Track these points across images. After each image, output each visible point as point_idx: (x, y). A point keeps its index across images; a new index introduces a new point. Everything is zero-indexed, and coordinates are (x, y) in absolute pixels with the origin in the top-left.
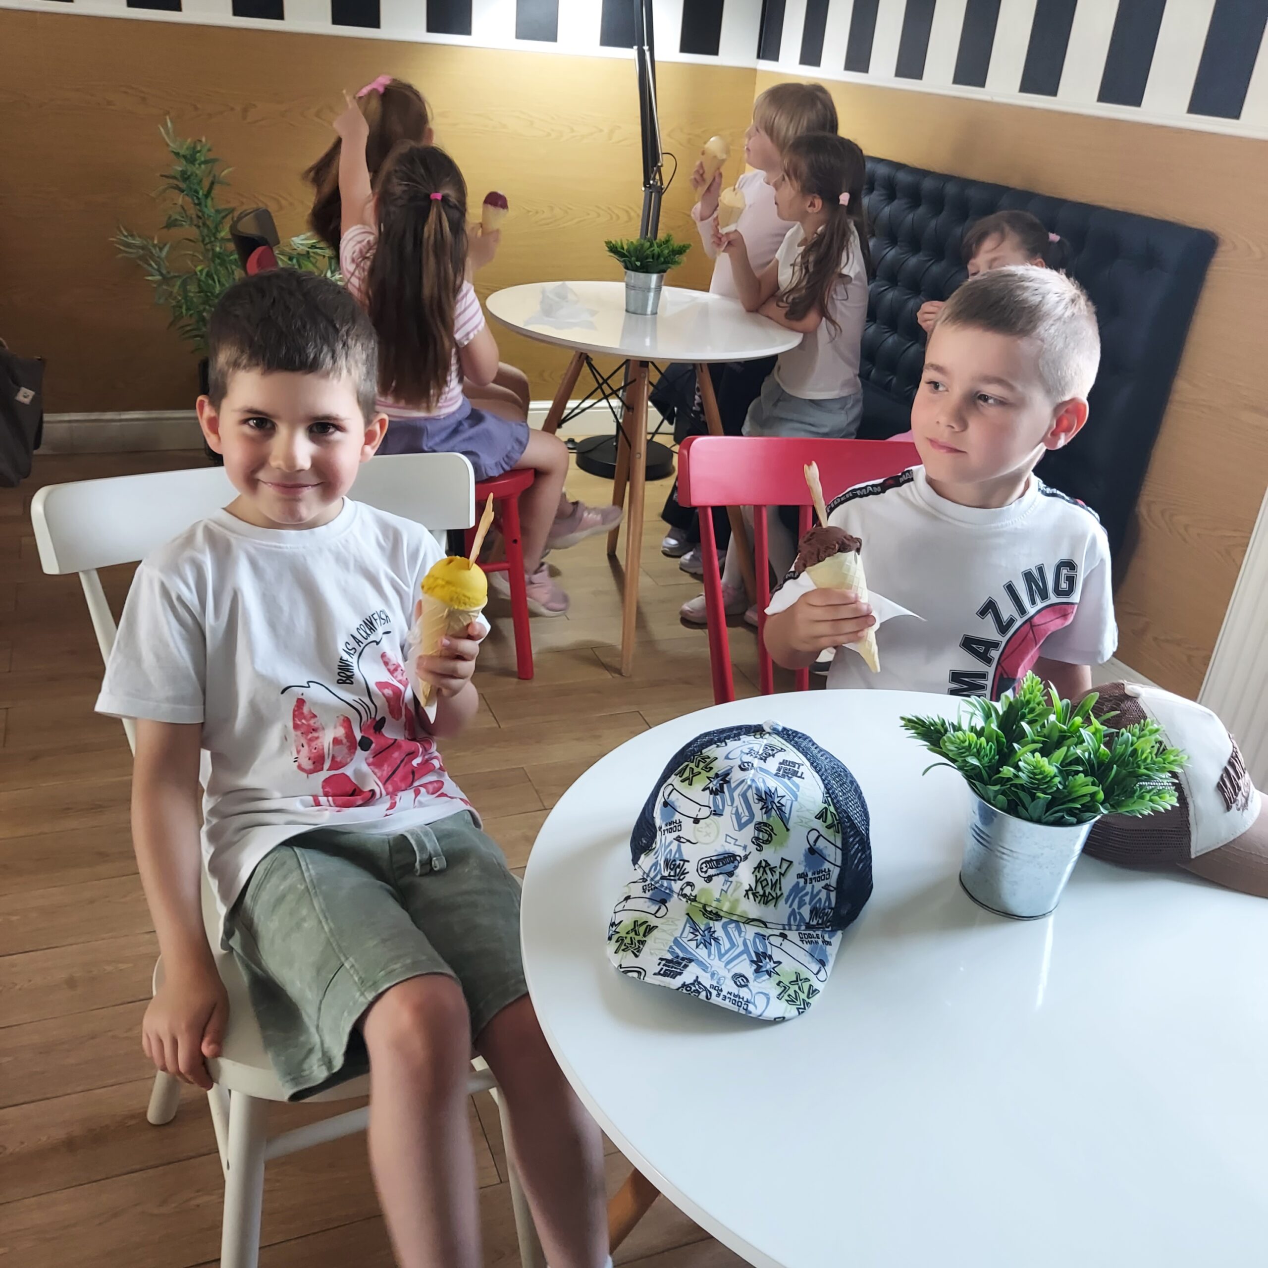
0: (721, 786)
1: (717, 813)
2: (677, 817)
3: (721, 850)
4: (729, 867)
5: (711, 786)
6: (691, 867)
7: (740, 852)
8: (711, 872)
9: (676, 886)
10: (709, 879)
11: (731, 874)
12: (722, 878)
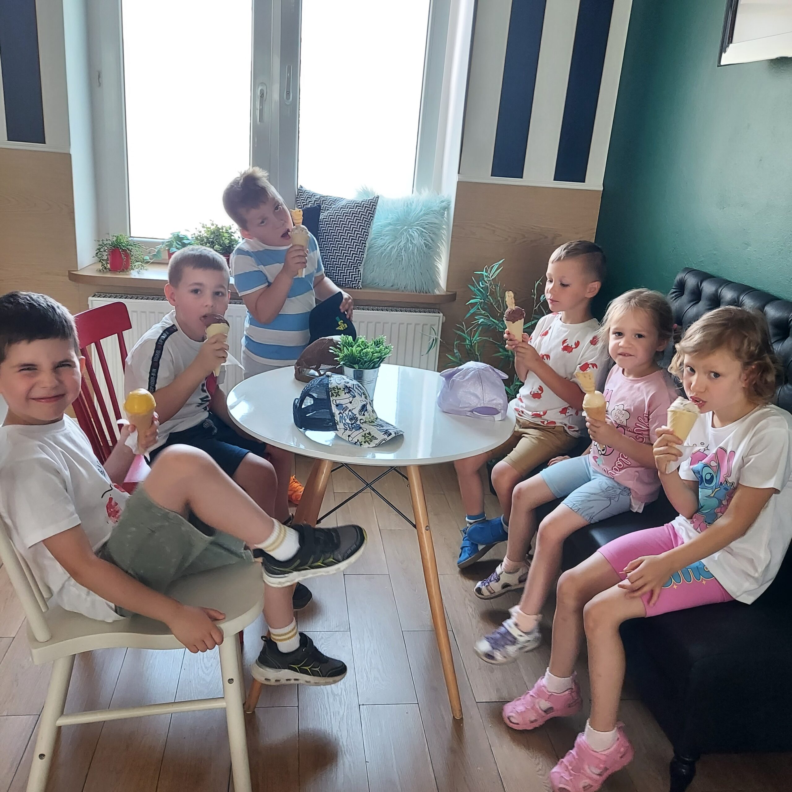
0: (349, 389)
1: (354, 397)
2: (344, 406)
3: (361, 406)
4: (365, 409)
5: (346, 392)
6: (357, 416)
7: (365, 403)
8: (363, 413)
9: (358, 423)
10: (364, 415)
11: (366, 410)
12: (366, 412)
